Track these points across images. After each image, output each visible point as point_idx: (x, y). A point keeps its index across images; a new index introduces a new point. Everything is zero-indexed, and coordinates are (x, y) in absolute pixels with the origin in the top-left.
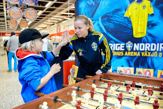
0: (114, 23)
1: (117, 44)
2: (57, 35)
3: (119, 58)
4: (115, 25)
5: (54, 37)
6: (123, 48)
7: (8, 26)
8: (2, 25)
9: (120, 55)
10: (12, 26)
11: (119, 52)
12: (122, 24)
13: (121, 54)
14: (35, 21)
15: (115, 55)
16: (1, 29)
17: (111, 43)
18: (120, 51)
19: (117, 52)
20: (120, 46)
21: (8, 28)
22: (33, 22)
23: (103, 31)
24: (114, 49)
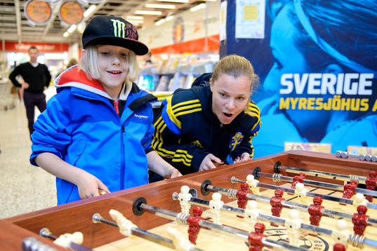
0: (342, 11)
1: (349, 76)
2: (173, 51)
3: (354, 119)
4: (344, 16)
5: (164, 56)
6: (367, 88)
7: (24, 19)
8: (5, 18)
9: (357, 109)
10: (36, 18)
11: (353, 100)
12: (369, 13)
13: (361, 106)
14: (105, 5)
15: (343, 109)
16: (4, 30)
17: (331, 71)
18: (357, 96)
19: (349, 100)
20: (357, 80)
21: (23, 25)
22: (101, 10)
23: (307, 34)
24: (339, 91)
